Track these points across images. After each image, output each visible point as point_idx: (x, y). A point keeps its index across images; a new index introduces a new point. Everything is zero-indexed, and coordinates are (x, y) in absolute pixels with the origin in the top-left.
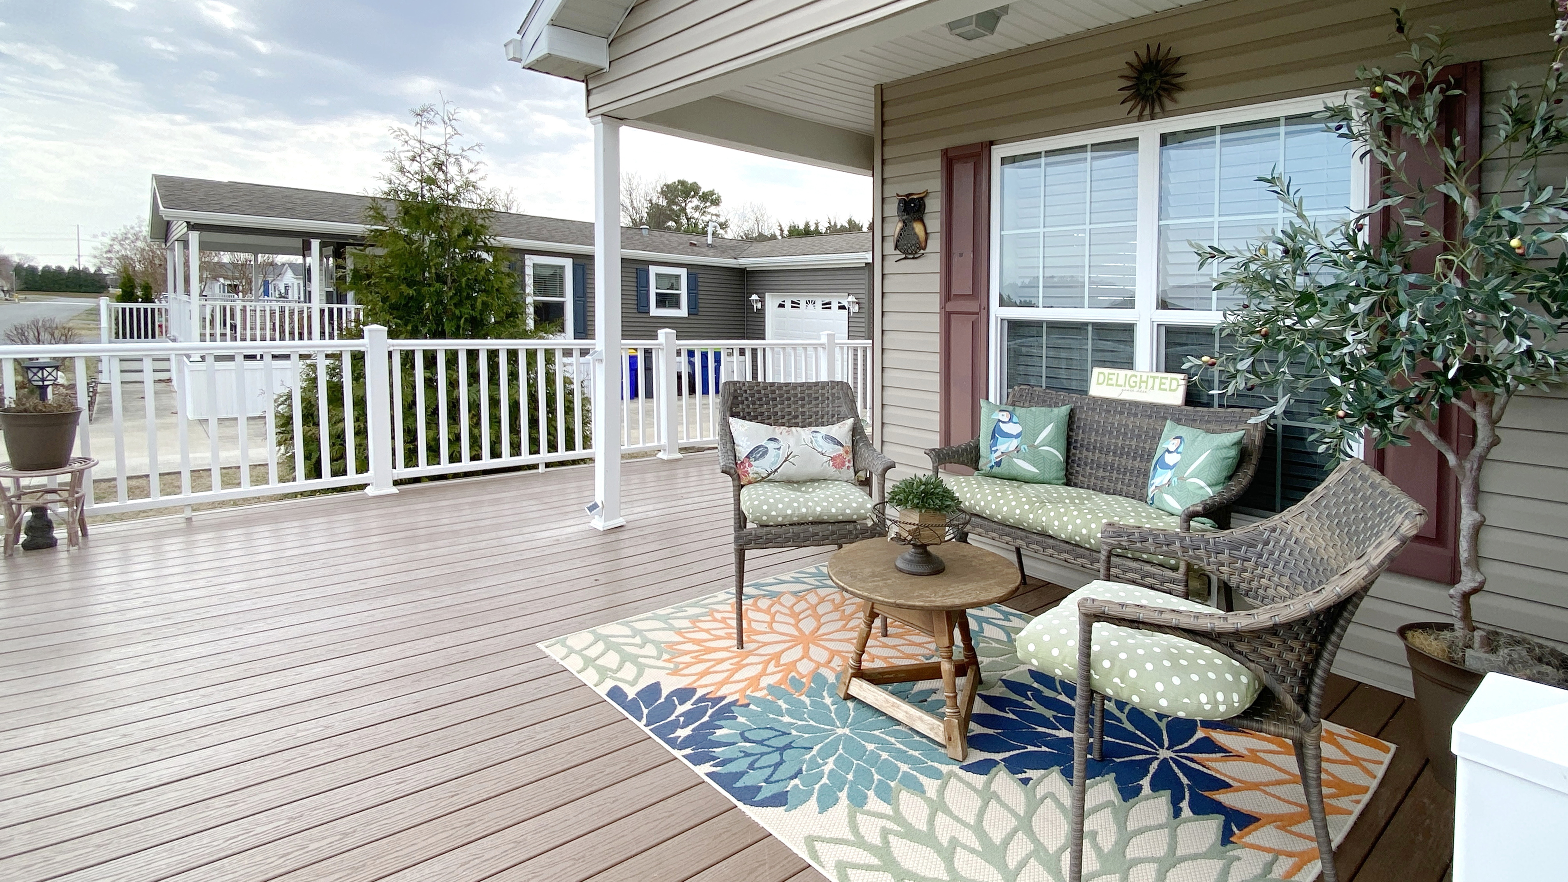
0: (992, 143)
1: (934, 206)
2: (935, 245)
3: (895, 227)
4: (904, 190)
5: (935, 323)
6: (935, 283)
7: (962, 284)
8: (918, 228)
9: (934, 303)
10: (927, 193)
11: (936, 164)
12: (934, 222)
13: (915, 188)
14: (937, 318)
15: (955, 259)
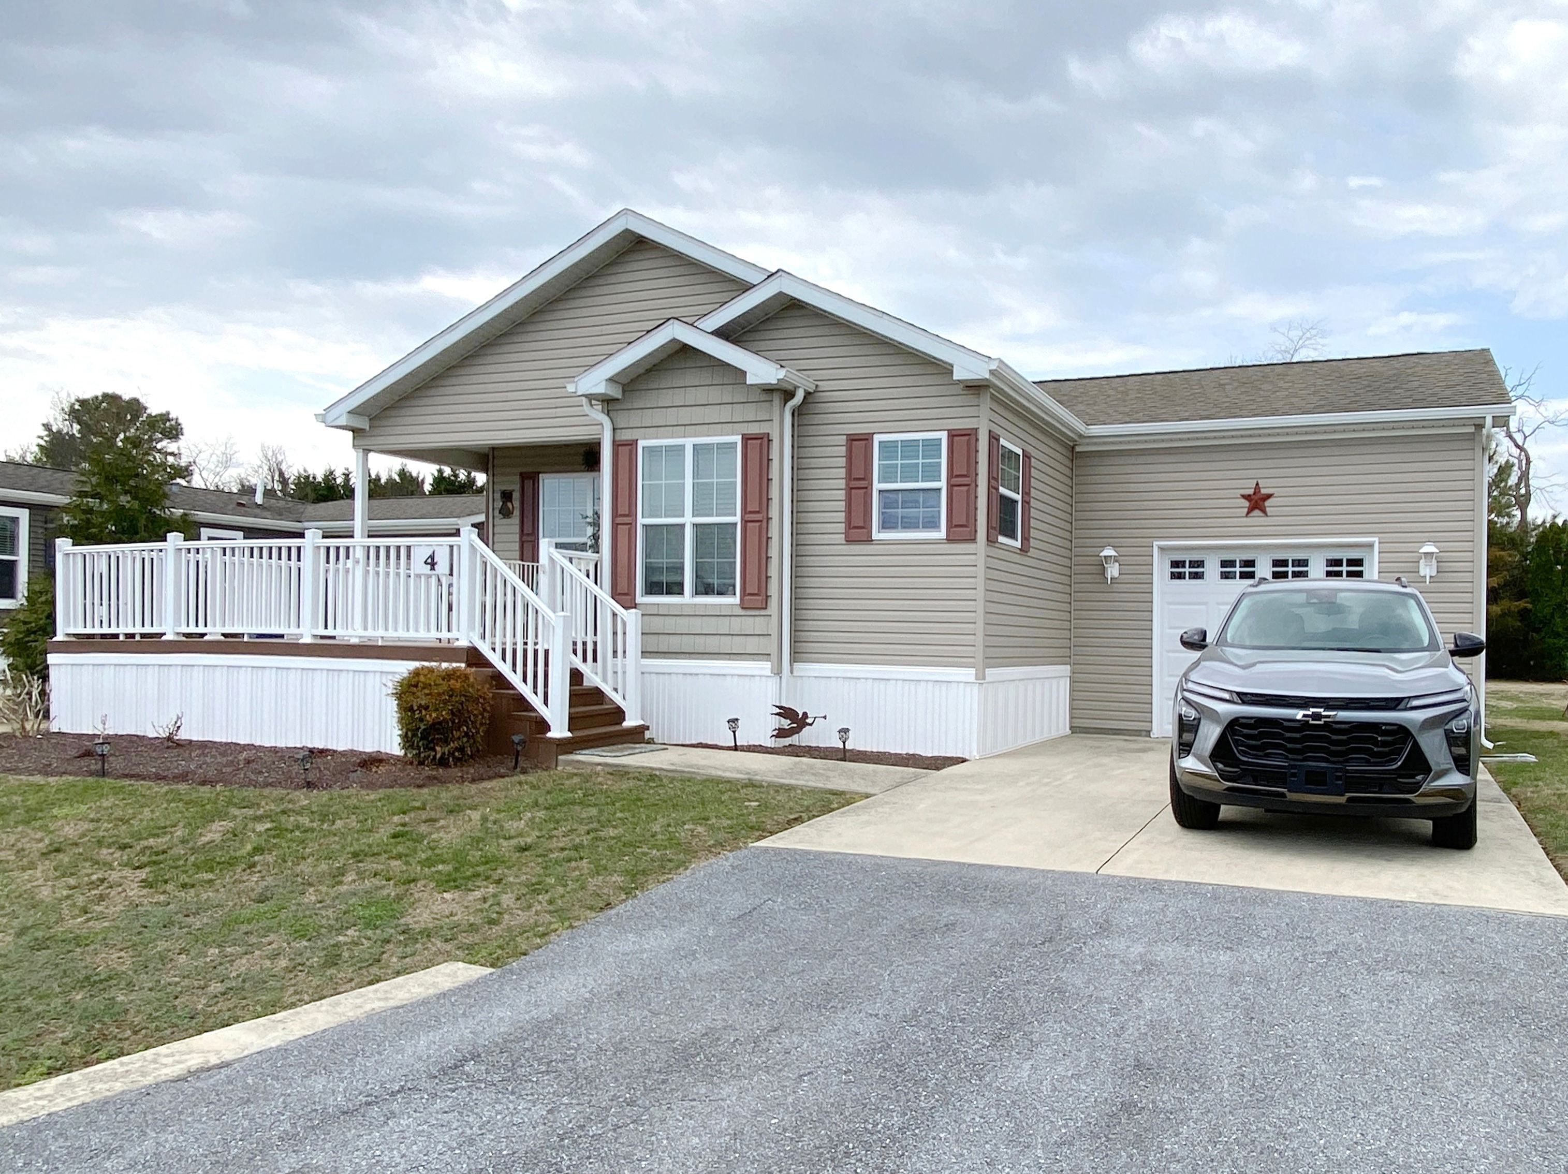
0: (539, 473)
1: (516, 496)
2: (517, 513)
3: (499, 504)
4: (504, 488)
5: (517, 546)
6: (517, 529)
7: (528, 529)
8: (509, 505)
9: (517, 538)
10: (513, 490)
11: (517, 479)
12: (517, 504)
13: (508, 488)
14: (517, 544)
15: (525, 519)
